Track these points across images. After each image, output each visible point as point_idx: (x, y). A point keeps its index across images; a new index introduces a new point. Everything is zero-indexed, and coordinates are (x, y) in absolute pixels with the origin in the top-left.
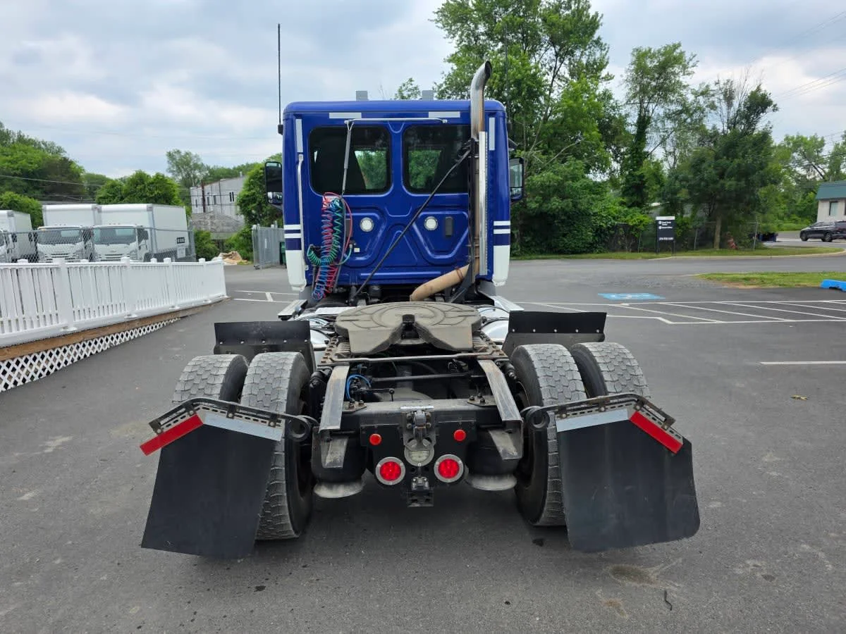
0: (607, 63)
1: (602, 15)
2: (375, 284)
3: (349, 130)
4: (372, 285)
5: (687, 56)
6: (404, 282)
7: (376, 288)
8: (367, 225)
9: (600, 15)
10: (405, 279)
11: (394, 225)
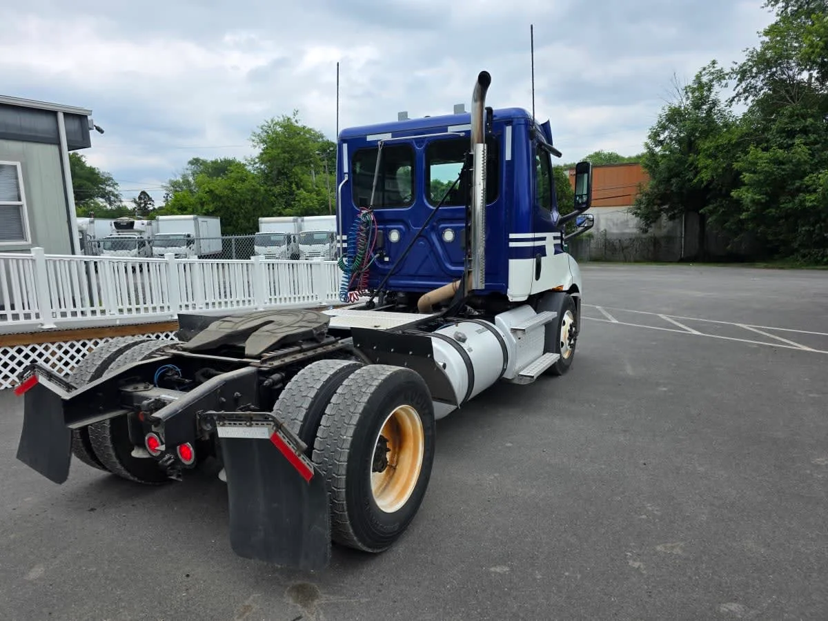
2: (401, 291)
3: (380, 149)
4: (399, 291)
7: (401, 295)
8: (394, 236)
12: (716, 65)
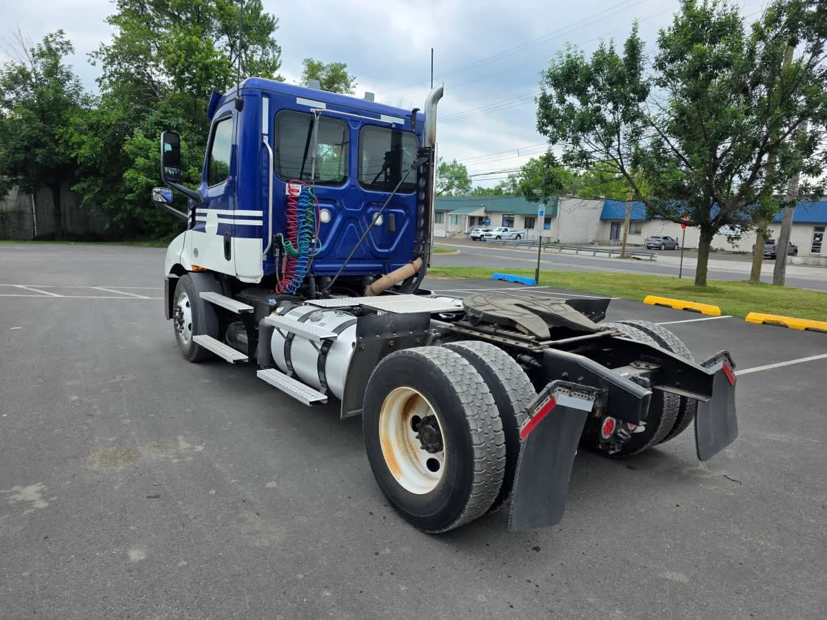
0: (280, 65)
1: (278, 19)
3: (317, 119)
5: (349, 75)
6: (352, 274)
8: (325, 216)
9: (276, 18)
10: (358, 271)
11: (348, 218)
12: (63, 36)
